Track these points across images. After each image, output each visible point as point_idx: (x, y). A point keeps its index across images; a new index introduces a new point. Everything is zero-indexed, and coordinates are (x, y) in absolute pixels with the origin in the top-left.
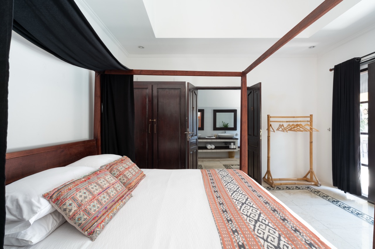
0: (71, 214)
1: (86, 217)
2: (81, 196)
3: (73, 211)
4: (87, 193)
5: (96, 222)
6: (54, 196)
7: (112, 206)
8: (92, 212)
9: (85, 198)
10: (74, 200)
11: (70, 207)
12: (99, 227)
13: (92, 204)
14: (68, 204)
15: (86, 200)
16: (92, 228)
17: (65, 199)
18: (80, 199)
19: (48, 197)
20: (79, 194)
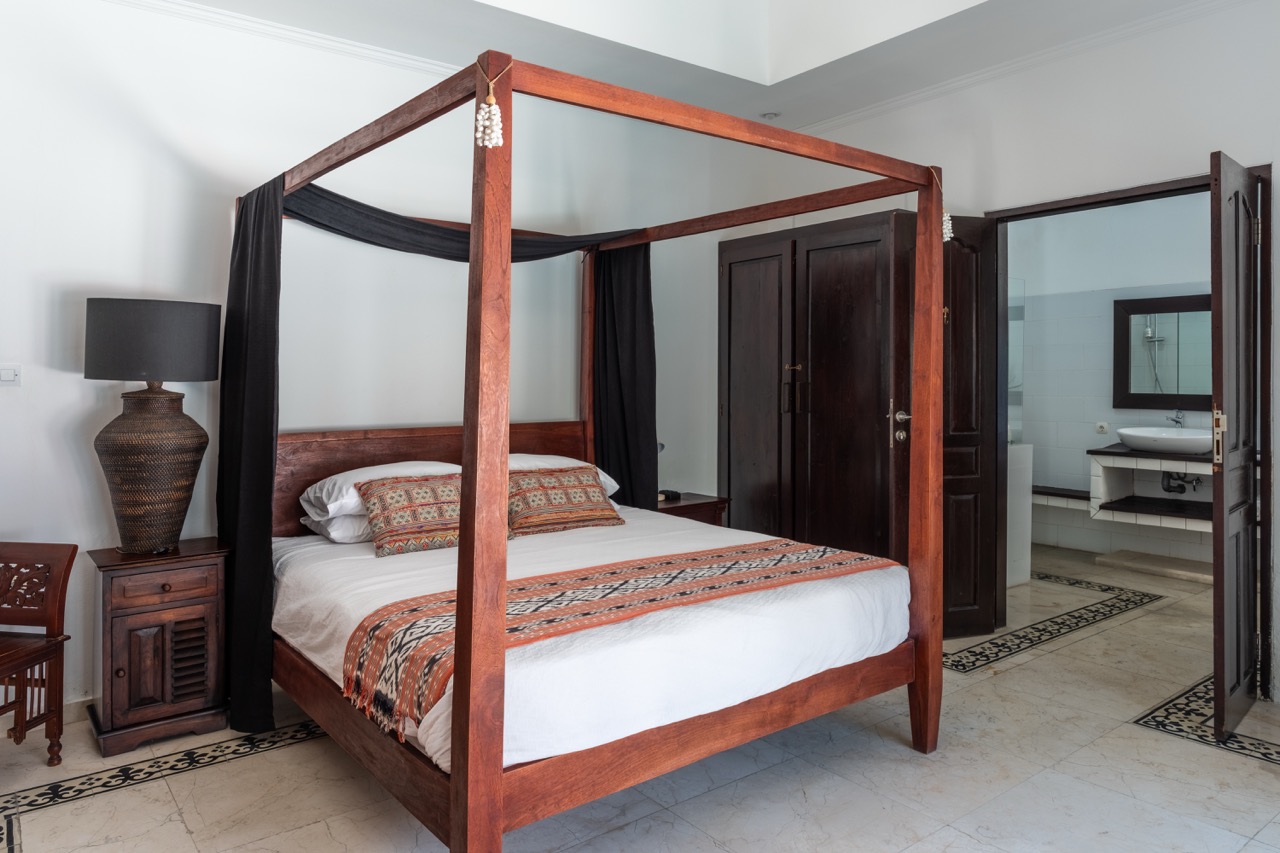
0: (371, 516)
1: (382, 525)
2: (392, 498)
3: (374, 513)
4: (404, 497)
5: (391, 536)
6: (363, 488)
7: (436, 530)
8: (395, 523)
9: (398, 502)
10: (381, 499)
11: (372, 507)
12: (392, 545)
13: (400, 513)
14: (372, 503)
15: (397, 505)
16: (382, 542)
17: (372, 495)
18: (389, 501)
19: (359, 487)
20: (391, 494)
